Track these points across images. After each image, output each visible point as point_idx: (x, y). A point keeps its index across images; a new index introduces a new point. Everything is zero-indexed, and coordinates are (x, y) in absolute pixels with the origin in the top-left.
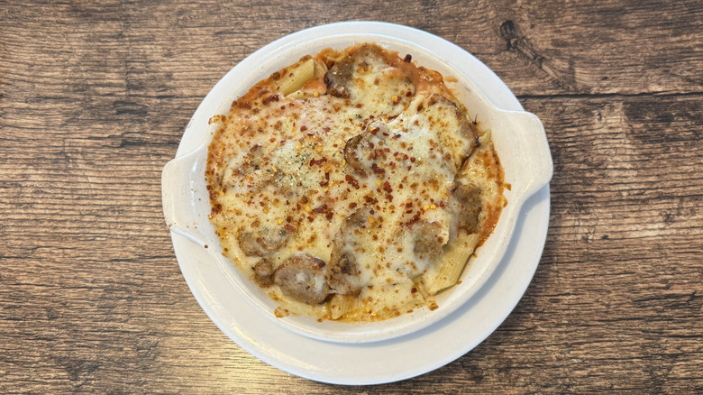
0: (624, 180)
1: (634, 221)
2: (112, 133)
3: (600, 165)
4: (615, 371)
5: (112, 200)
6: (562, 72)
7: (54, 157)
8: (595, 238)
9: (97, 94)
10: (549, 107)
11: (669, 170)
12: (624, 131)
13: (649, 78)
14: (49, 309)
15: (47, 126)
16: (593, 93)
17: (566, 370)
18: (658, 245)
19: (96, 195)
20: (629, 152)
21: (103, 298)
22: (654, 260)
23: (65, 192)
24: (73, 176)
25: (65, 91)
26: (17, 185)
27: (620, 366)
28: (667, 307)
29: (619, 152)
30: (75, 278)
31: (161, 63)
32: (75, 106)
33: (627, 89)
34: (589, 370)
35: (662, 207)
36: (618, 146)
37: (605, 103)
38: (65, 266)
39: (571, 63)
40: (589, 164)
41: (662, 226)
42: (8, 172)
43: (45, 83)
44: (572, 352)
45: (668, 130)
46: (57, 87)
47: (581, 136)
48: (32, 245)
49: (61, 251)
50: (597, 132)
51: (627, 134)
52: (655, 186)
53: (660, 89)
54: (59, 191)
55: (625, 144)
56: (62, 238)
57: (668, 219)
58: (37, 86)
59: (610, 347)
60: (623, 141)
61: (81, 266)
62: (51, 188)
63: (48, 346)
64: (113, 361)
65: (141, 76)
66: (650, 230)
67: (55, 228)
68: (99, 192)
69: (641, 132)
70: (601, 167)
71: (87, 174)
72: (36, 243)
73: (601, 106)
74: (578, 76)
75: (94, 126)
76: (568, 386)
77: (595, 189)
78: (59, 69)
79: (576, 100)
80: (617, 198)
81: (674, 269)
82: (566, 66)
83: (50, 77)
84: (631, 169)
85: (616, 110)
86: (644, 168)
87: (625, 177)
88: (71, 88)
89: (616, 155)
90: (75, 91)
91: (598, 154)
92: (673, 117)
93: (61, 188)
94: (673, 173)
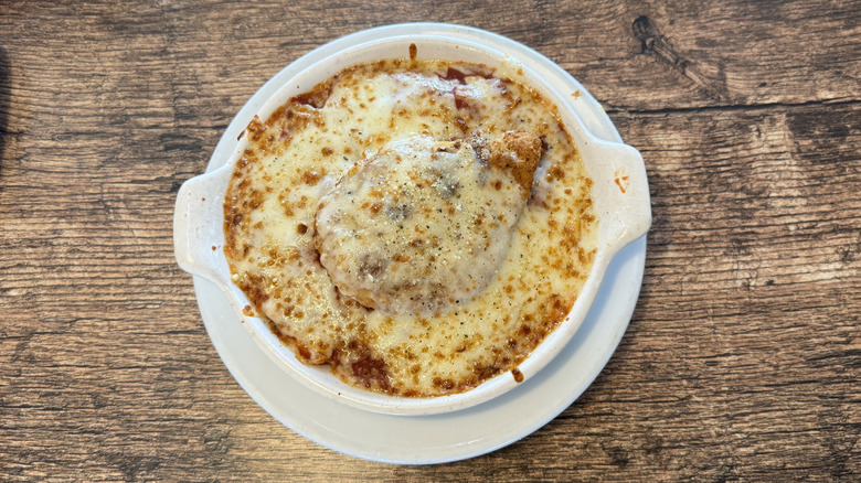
0: (791, 211)
1: (804, 261)
2: (160, 174)
3: (761, 193)
4: (788, 447)
5: (165, 257)
6: (710, 78)
7: (91, 207)
8: (758, 284)
9: (139, 126)
10: (696, 123)
11: (846, 196)
12: (789, 149)
13: (817, 82)
14: (95, 396)
15: (81, 169)
16: (749, 103)
17: (729, 447)
18: (835, 289)
19: (144, 252)
20: (795, 176)
21: (160, 379)
22: (831, 309)
23: (107, 250)
24: (115, 229)
25: (99, 124)
26: (47, 243)
27: (794, 441)
28: (848, 366)
29: (783, 176)
30: (125, 356)
31: (216, 85)
32: (113, 143)
33: (790, 97)
34: (756, 446)
35: (838, 242)
36: (782, 168)
37: (765, 116)
38: (110, 342)
39: (721, 67)
40: (748, 193)
41: (838, 266)
42: (36, 227)
43: (75, 116)
44: (734, 426)
45: (843, 147)
46: (89, 119)
47: (737, 158)
48: (70, 316)
49: (105, 323)
50: (755, 152)
51: (792, 153)
52: (828, 217)
53: (831, 96)
54: (99, 249)
55: (790, 165)
56: (106, 307)
57: (846, 257)
58: (65, 118)
59: (780, 417)
60: (787, 162)
61: (131, 340)
62: (89, 245)
63: (97, 440)
64: (176, 456)
65: (192, 102)
66: (825, 271)
67: (97, 295)
68: (148, 249)
69: (810, 150)
70: (763, 195)
71: (132, 226)
72: (74, 314)
73: (758, 119)
74: (730, 82)
75: (137, 166)
76: (732, 467)
77: (756, 224)
78: (92, 97)
79: (729, 113)
80: (783, 234)
81: (855, 318)
82: (715, 70)
83: (80, 107)
84: (799, 197)
85: (778, 124)
86: (814, 195)
87: (792, 207)
88: (107, 120)
89: (780, 179)
90: (112, 124)
91: (759, 180)
92: (848, 130)
93: (102, 246)
94: (850, 200)
